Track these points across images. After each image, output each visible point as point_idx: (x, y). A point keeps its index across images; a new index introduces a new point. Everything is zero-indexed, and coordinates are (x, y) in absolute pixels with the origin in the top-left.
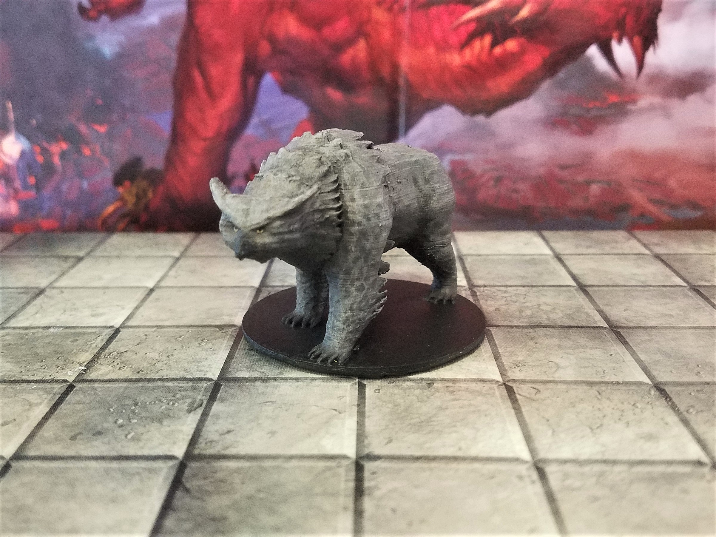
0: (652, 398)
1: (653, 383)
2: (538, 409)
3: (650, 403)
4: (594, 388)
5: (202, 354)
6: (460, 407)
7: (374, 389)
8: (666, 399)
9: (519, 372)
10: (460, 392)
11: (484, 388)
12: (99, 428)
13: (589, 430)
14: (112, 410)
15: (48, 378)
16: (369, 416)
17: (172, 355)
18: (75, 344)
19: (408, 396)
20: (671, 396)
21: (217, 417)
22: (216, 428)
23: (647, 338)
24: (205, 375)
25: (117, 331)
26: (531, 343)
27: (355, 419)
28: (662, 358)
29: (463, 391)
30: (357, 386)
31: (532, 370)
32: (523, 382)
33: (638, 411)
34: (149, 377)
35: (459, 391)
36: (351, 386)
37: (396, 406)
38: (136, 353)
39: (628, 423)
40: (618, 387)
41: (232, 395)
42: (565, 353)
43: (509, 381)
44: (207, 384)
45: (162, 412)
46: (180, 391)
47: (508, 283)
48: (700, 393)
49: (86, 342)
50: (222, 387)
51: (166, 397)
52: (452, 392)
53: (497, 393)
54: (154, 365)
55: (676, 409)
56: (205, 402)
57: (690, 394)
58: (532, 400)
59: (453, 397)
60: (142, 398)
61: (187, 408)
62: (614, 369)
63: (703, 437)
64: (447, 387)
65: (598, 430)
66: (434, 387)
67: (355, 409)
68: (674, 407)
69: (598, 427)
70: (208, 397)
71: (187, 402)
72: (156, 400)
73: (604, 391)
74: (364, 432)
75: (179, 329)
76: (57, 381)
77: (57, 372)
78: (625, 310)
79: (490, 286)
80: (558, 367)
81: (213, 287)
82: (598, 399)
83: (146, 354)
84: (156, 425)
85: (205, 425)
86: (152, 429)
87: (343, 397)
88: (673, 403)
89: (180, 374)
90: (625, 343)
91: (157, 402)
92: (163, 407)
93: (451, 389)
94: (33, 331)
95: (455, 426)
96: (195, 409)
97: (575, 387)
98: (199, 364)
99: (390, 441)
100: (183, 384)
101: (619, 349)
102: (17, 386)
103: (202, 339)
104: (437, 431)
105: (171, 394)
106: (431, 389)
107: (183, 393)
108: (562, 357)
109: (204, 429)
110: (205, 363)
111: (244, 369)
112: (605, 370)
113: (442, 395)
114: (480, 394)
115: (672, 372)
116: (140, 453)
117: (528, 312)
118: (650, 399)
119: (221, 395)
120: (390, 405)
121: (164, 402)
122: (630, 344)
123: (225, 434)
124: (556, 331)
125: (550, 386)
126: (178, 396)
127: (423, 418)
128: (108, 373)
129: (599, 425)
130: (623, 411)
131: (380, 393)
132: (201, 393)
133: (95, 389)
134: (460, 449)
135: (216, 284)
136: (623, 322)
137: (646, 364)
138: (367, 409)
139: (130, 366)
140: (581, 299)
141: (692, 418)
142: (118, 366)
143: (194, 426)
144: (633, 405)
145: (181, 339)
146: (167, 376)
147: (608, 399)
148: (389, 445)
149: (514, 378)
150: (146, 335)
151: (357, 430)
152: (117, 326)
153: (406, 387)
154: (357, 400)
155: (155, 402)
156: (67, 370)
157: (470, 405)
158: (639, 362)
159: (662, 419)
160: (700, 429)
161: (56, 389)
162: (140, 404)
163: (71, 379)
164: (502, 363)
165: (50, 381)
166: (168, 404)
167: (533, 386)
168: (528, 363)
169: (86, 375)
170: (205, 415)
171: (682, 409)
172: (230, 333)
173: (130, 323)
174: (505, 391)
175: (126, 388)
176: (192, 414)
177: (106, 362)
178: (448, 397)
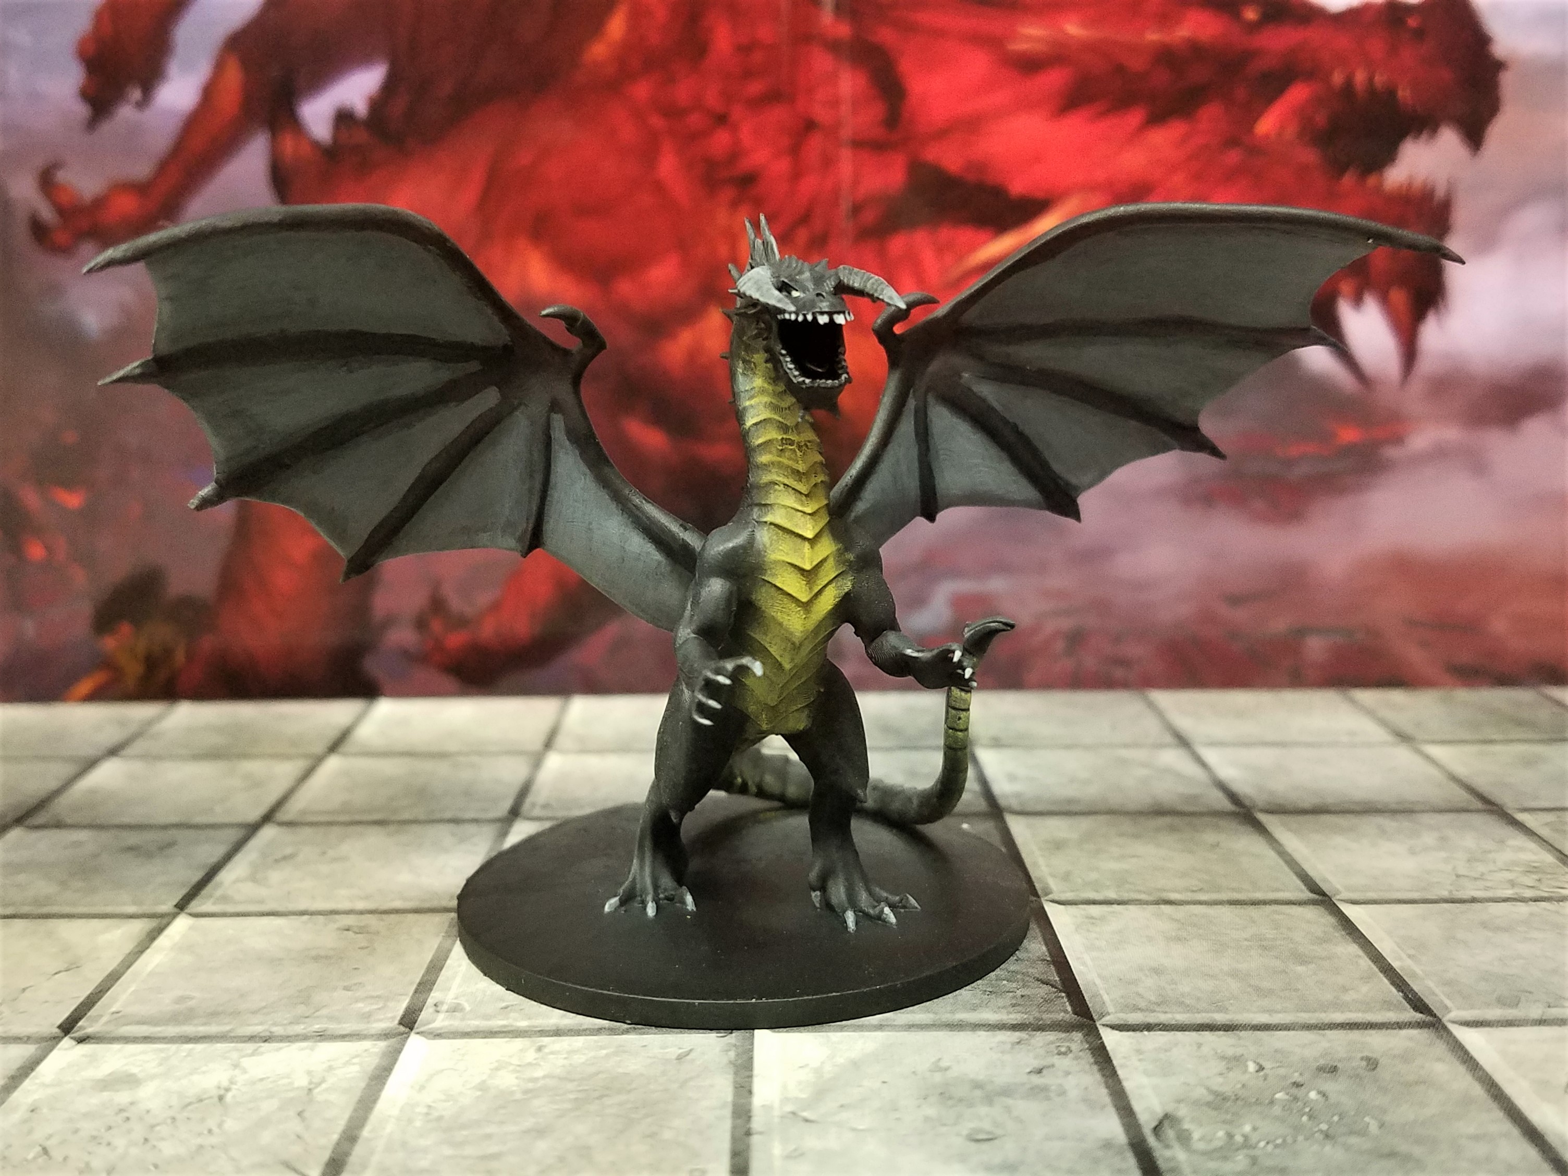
16: (723, 1107)
27: (758, 1101)
67: (757, 1123)
74: (736, 1074)
85: (1103, 1086)
96: (1160, 1121)
99: (679, 1058)
120: (667, 1135)
123: (1046, 1068)
132: (1185, 1166)
138: (727, 1125)
143: (1127, 1085)
151: (751, 1077)
170: (1125, 1111)
176: (1159, 1111)
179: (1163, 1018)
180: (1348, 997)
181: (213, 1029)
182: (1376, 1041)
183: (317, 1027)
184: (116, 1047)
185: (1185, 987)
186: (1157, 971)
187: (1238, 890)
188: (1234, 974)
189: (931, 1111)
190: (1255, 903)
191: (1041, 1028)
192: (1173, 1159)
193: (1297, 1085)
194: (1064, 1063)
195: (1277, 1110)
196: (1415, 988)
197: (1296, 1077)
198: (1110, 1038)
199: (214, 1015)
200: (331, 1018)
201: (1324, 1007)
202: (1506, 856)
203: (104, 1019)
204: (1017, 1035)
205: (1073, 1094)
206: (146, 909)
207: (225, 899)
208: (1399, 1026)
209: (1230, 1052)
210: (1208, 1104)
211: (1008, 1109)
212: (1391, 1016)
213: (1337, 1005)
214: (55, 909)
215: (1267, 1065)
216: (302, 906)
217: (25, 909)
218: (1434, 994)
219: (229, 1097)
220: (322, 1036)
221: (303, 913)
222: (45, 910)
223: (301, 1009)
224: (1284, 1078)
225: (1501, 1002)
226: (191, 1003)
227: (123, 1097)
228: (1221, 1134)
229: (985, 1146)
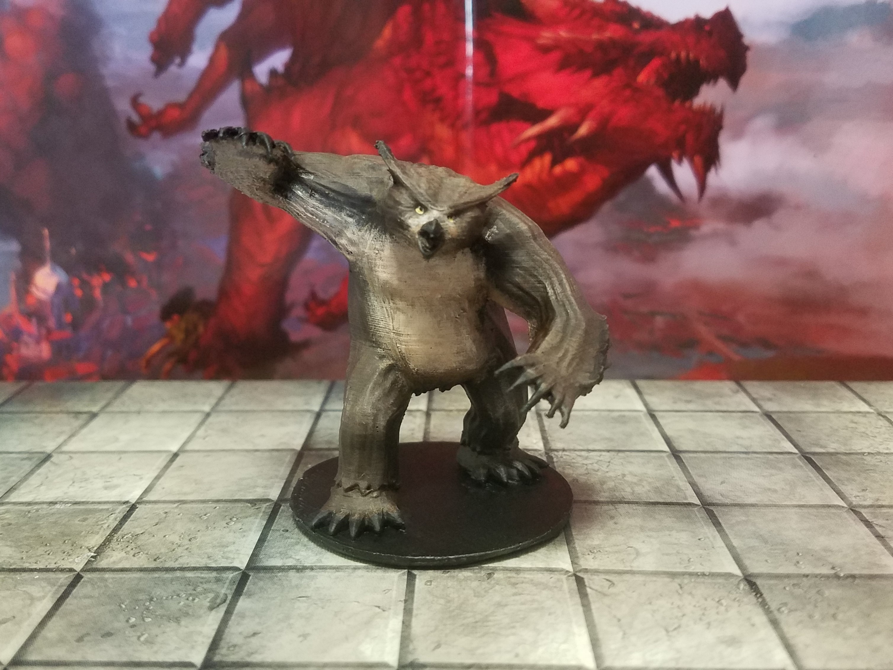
0: (740, 593)
1: (743, 574)
2: (609, 607)
3: (737, 599)
4: (676, 580)
5: (230, 537)
6: (523, 604)
7: (426, 581)
8: (756, 595)
9: (592, 560)
10: (524, 584)
11: (551, 579)
12: (107, 629)
13: (664, 633)
14: (123, 606)
15: (53, 566)
16: (417, 615)
17: (195, 538)
18: (85, 523)
19: (464, 589)
20: (763, 591)
21: (242, 616)
22: (240, 629)
23: (744, 518)
24: (231, 563)
25: (133, 508)
26: (611, 523)
27: (400, 618)
28: (757, 544)
29: (527, 583)
30: (406, 577)
31: (608, 557)
32: (596, 572)
33: (722, 609)
34: (167, 565)
35: (522, 583)
36: (399, 577)
37: (449, 601)
38: (154, 536)
39: (709, 624)
40: (702, 580)
41: (261, 588)
42: (648, 536)
43: (580, 571)
44: (232, 575)
45: (180, 610)
46: (201, 583)
47: (591, 447)
48: (796, 587)
49: (97, 522)
50: (251, 578)
51: (185, 591)
52: (514, 585)
53: (565, 586)
54: (174, 550)
55: (767, 607)
56: (230, 597)
57: (785, 588)
58: (605, 595)
59: (514, 591)
60: (158, 592)
61: (208, 604)
62: (701, 557)
63: (792, 642)
64: (510, 577)
65: (675, 633)
66: (494, 579)
67: (402, 605)
68: (764, 604)
69: (675, 629)
70: (233, 591)
71: (208, 598)
72: (173, 594)
73: (686, 584)
74: (409, 634)
75: (204, 505)
76: (62, 570)
77: (63, 559)
78: (722, 483)
79: (570, 450)
80: (638, 553)
81: (247, 451)
82: (679, 594)
83: (165, 536)
84: (173, 624)
85: (228, 626)
86: (168, 630)
87: (389, 590)
88: (764, 600)
89: (203, 562)
90: (717, 524)
91: (175, 597)
92: (182, 603)
93: (513, 580)
94: (36, 507)
95: (513, 627)
96: (218, 606)
97: (654, 579)
98: (226, 550)
99: (438, 646)
100: (205, 575)
101: (710, 531)
102: (17, 576)
103: (230, 517)
104: (493, 633)
105: (191, 588)
106: (491, 581)
107: (205, 586)
108: (644, 542)
109: (227, 631)
110: (231, 548)
111: (278, 555)
112: (690, 559)
113: (502, 588)
114: (545, 586)
115: (766, 561)
116: (153, 659)
117: (611, 484)
118: (738, 595)
119: (248, 589)
120: (442, 601)
121: (183, 596)
122: (723, 525)
123: (249, 637)
124: (640, 508)
125: (627, 577)
126: (199, 589)
127: (478, 617)
128: (120, 560)
129: (676, 626)
130: (705, 609)
131: (432, 586)
132: (226, 586)
133: (106, 580)
134: (517, 655)
135: (251, 447)
136: (718, 499)
137: (738, 550)
138: (415, 605)
139: (146, 552)
140: (672, 467)
141: (784, 618)
142: (132, 552)
143: (216, 627)
144: (718, 602)
145: (205, 518)
146: (187, 565)
147: (690, 594)
148: (438, 651)
149: (587, 568)
150: (166, 513)
151: (402, 632)
152: (133, 501)
153: (462, 578)
154: (405, 594)
155: (172, 597)
156: (74, 557)
157: (533, 601)
158: (731, 548)
159: (749, 619)
160: (790, 631)
161: (61, 580)
162: (155, 599)
163: (78, 568)
164: (574, 548)
165: (54, 570)
166: (187, 599)
167: (607, 577)
168: (605, 549)
169: (95, 563)
170: (229, 613)
171: (773, 606)
172: (263, 509)
173: (150, 497)
174: (575, 584)
175: (140, 579)
176: (213, 612)
177: (119, 546)
178: (510, 590)
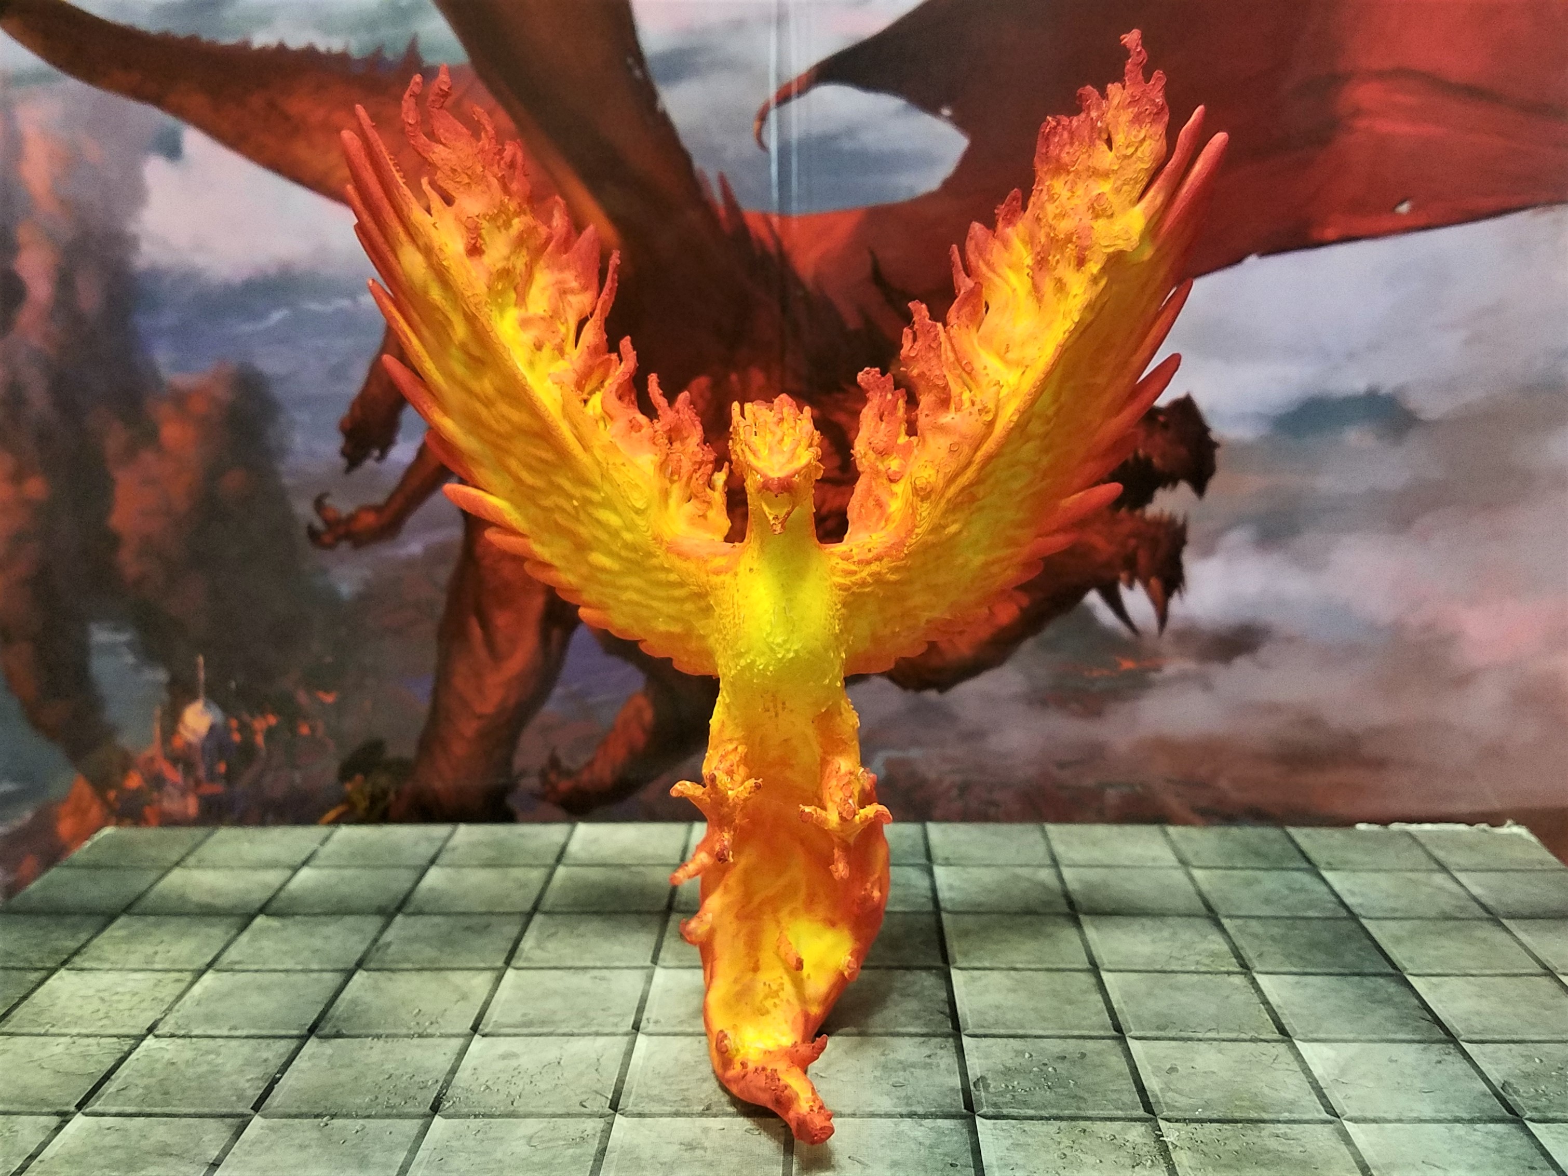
179: (994, 1031)
180: (1084, 1023)
181: (545, 1030)
182: (1090, 1044)
183: (594, 1029)
184: (502, 1038)
185: (1009, 1016)
186: (998, 1007)
187: (1053, 963)
188: (1035, 1010)
189: (877, 1074)
190: (1058, 970)
191: (935, 1035)
192: (980, 1095)
193: (1045, 1065)
194: (941, 1052)
195: (1032, 1076)
196: (1120, 1019)
197: (1046, 1061)
198: (966, 1041)
199: (543, 1023)
200: (600, 1025)
201: (1072, 1028)
202: (1205, 946)
203: (491, 1025)
204: (923, 1039)
205: (943, 1066)
206: (488, 965)
207: (528, 959)
208: (1103, 1038)
209: (1020, 1048)
210: (1002, 1073)
211: (912, 1073)
212: (1102, 1033)
213: (1078, 1027)
214: (442, 965)
215: (1034, 1055)
216: (569, 964)
217: (426, 965)
218: (1127, 1022)
219: (562, 1062)
220: (597, 1034)
221: (570, 968)
222: (437, 966)
223: (584, 1021)
224: (1040, 1061)
225: (1158, 1028)
226: (530, 1017)
227: (514, 1063)
228: (1003, 1086)
229: (899, 1089)
